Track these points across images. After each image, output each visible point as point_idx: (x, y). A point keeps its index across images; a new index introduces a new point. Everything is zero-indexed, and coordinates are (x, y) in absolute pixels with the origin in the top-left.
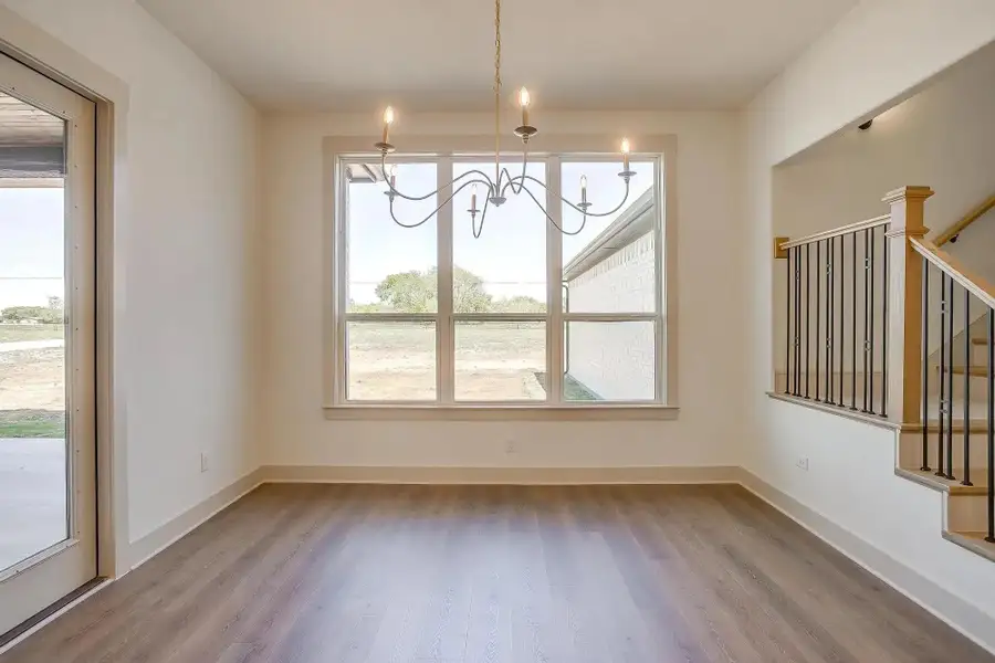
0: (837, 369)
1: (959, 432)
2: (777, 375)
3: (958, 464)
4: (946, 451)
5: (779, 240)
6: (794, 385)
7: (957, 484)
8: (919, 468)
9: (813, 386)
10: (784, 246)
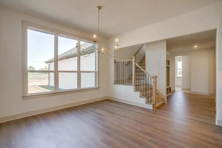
0: (119, 79)
1: (142, 85)
2: (115, 81)
3: (140, 89)
4: (139, 88)
5: (115, 61)
6: (117, 82)
7: (140, 91)
8: (136, 90)
9: (120, 82)
10: (116, 61)
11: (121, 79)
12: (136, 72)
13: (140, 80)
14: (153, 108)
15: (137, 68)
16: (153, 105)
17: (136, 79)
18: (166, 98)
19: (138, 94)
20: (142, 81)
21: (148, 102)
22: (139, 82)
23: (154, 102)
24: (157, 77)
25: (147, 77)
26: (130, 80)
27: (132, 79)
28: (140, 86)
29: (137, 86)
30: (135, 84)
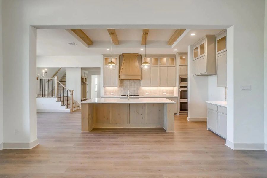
1: (63, 97)
2: (37, 95)
7: (61, 101)
8: (58, 101)
9: (43, 95)
10: (38, 78)
11: (44, 93)
12: (58, 87)
13: (61, 94)
14: (71, 111)
15: (58, 84)
16: (71, 109)
17: (58, 93)
18: (81, 105)
19: (60, 103)
20: (63, 94)
21: (67, 108)
22: (60, 95)
23: (71, 108)
24: (73, 91)
25: (67, 91)
26: (53, 94)
27: (54, 93)
28: (61, 98)
29: (59, 98)
30: (57, 97)
